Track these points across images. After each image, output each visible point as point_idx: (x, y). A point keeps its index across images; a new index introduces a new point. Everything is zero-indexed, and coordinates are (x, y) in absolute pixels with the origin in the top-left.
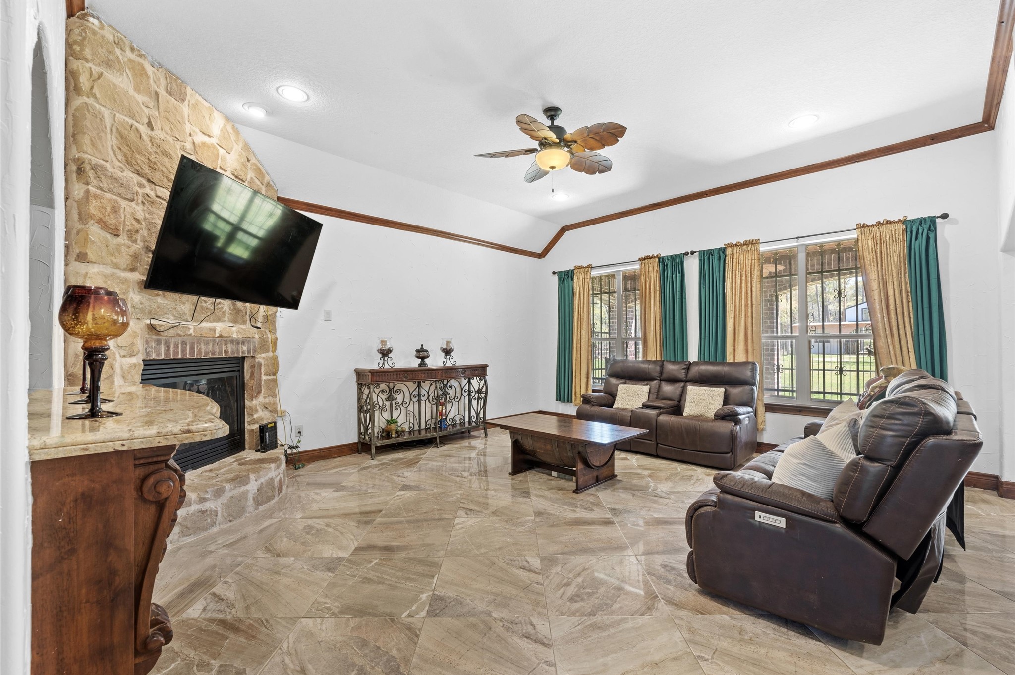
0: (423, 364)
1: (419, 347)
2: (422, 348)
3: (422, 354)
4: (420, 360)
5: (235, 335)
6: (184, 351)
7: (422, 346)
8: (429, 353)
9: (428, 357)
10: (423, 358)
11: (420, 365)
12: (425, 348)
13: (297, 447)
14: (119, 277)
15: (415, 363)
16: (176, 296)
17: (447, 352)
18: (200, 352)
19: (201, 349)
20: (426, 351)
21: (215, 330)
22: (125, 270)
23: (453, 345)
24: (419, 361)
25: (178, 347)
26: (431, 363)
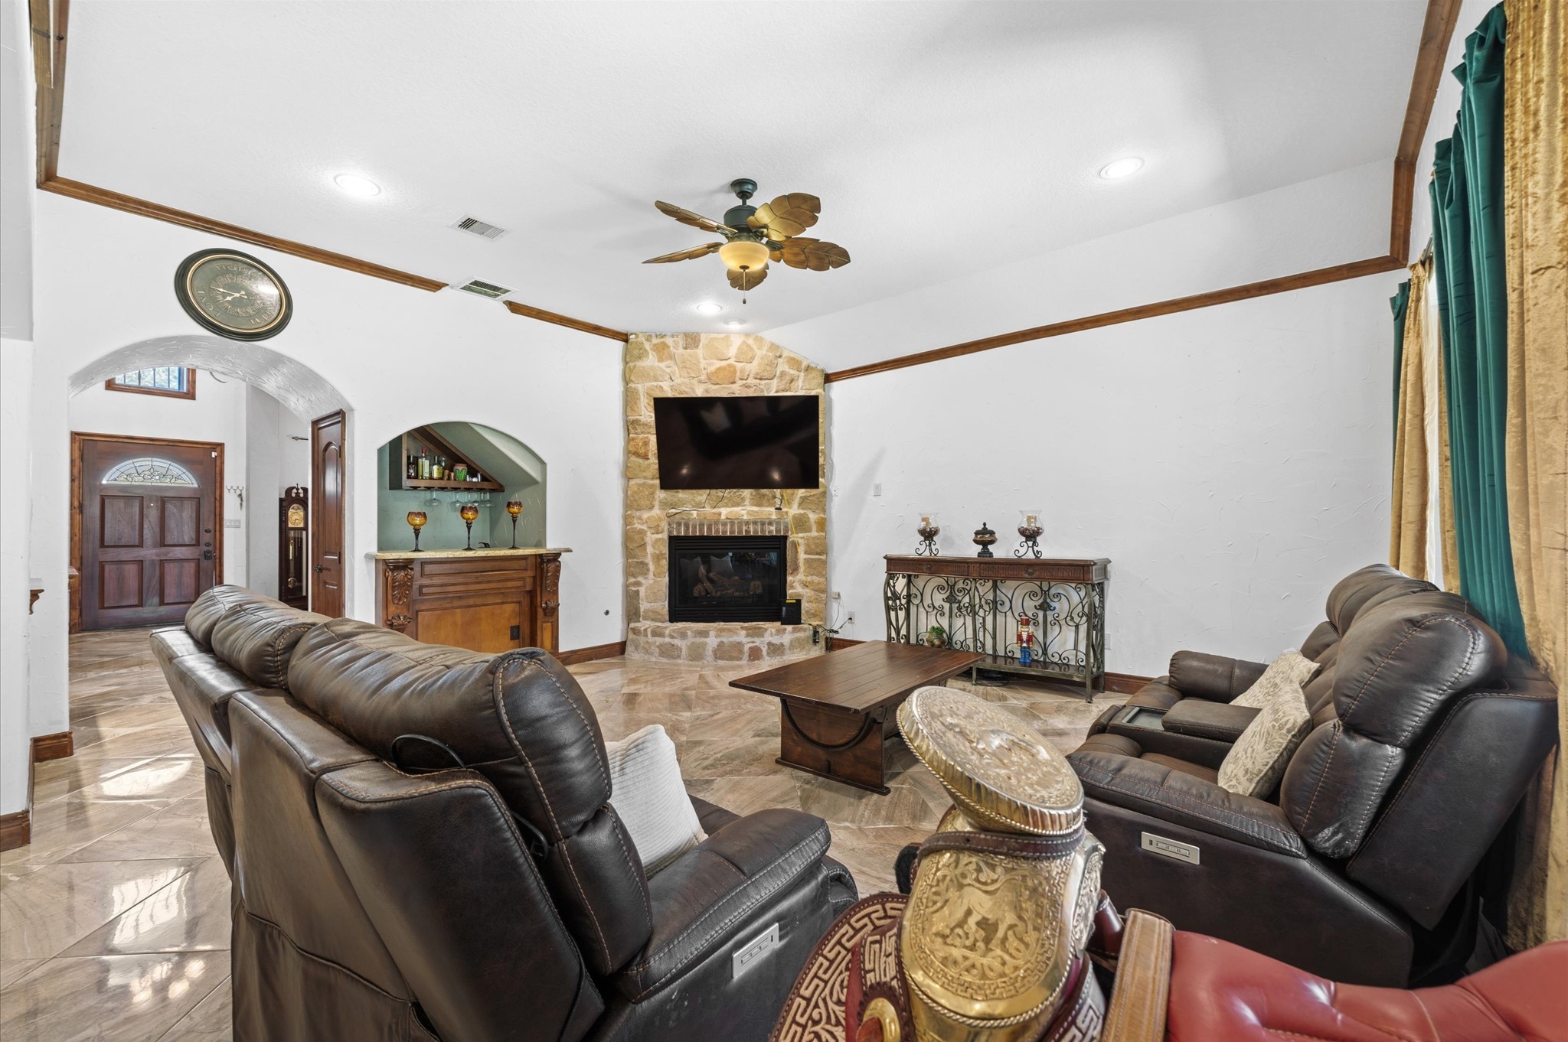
0: (985, 552)
1: (980, 527)
2: (985, 528)
3: (985, 538)
4: (981, 547)
5: (745, 517)
6: (701, 530)
7: (985, 524)
8: (997, 535)
9: (992, 542)
10: (985, 544)
11: (979, 554)
12: (989, 527)
13: (837, 632)
14: (648, 485)
15: (973, 551)
16: (694, 491)
17: (1031, 535)
18: (717, 531)
19: (718, 529)
20: (992, 533)
21: (720, 514)
22: (652, 479)
23: (1043, 522)
24: (979, 548)
25: (696, 528)
26: (998, 551)
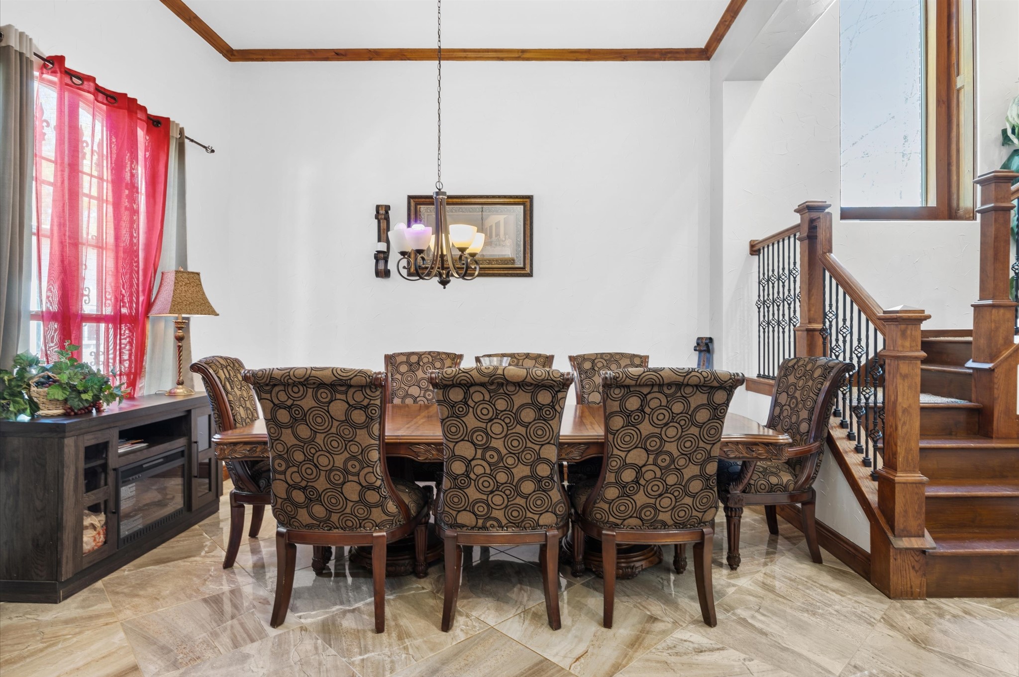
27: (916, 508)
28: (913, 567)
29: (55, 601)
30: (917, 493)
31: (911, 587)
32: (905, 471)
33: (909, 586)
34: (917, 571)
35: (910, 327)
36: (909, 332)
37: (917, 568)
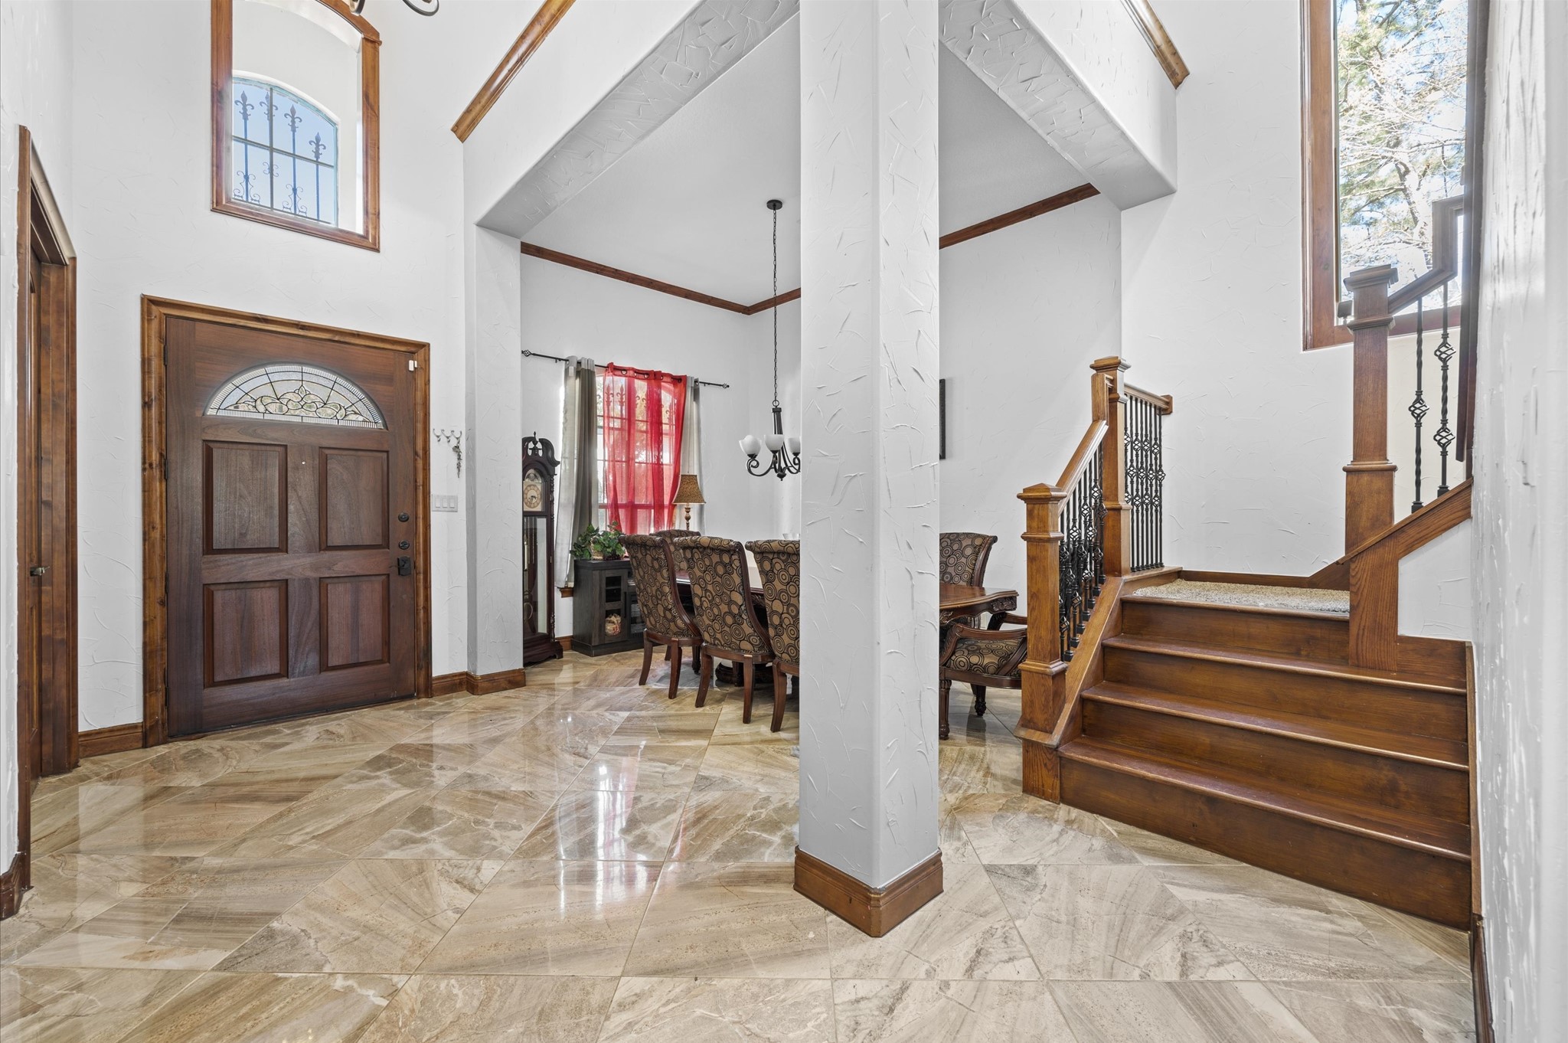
27: (1043, 699)
28: (1045, 765)
29: (591, 655)
30: (1043, 685)
31: (1043, 786)
32: (1035, 659)
33: (1041, 784)
34: (1049, 770)
35: (1037, 506)
36: (1036, 512)
37: (1050, 767)
